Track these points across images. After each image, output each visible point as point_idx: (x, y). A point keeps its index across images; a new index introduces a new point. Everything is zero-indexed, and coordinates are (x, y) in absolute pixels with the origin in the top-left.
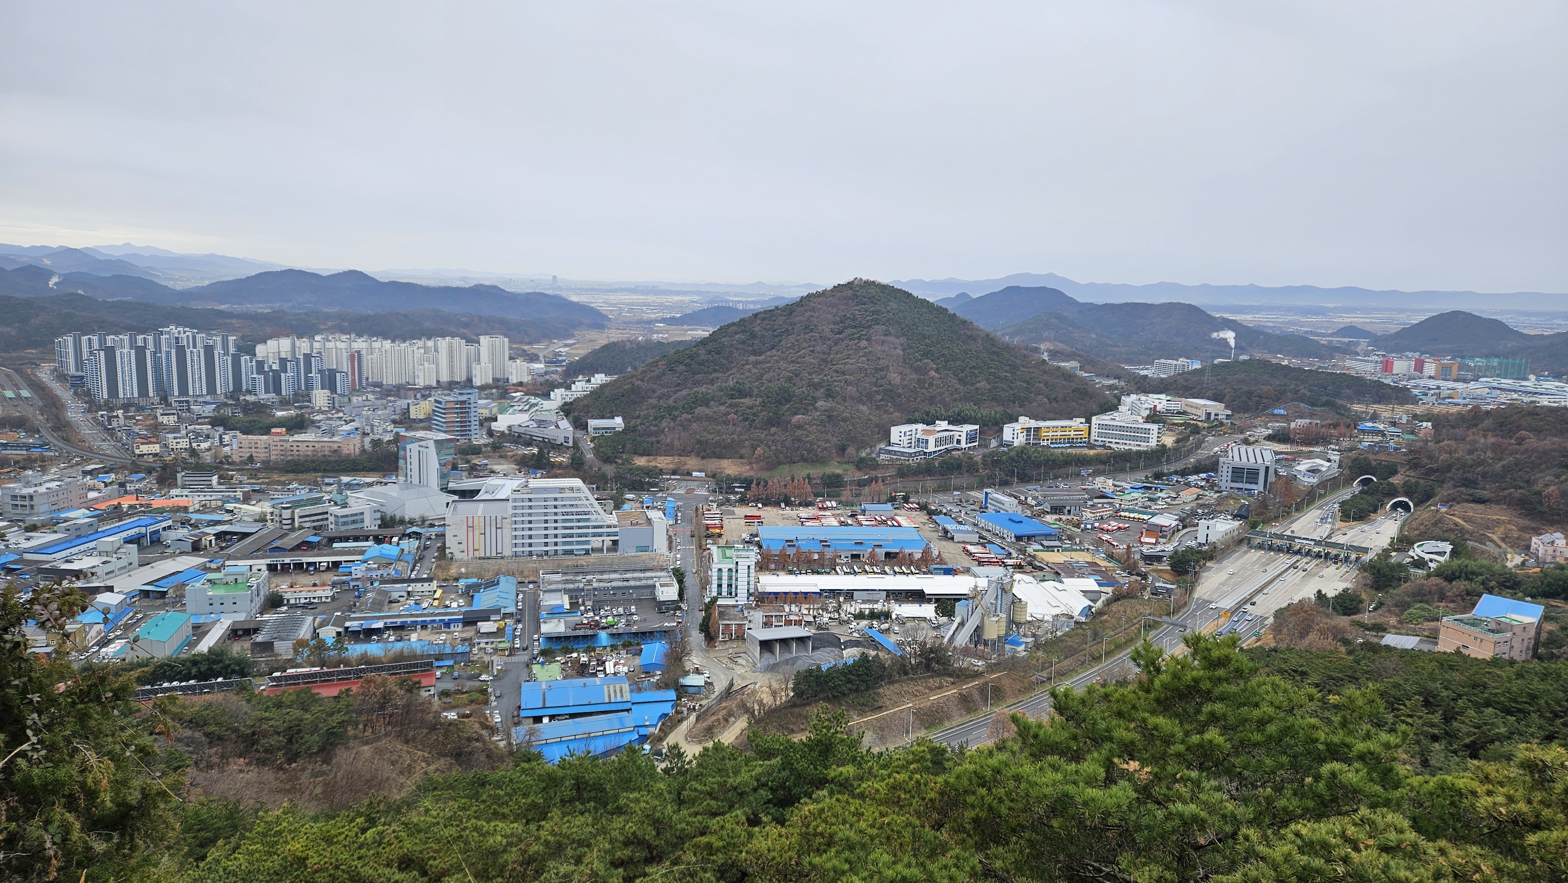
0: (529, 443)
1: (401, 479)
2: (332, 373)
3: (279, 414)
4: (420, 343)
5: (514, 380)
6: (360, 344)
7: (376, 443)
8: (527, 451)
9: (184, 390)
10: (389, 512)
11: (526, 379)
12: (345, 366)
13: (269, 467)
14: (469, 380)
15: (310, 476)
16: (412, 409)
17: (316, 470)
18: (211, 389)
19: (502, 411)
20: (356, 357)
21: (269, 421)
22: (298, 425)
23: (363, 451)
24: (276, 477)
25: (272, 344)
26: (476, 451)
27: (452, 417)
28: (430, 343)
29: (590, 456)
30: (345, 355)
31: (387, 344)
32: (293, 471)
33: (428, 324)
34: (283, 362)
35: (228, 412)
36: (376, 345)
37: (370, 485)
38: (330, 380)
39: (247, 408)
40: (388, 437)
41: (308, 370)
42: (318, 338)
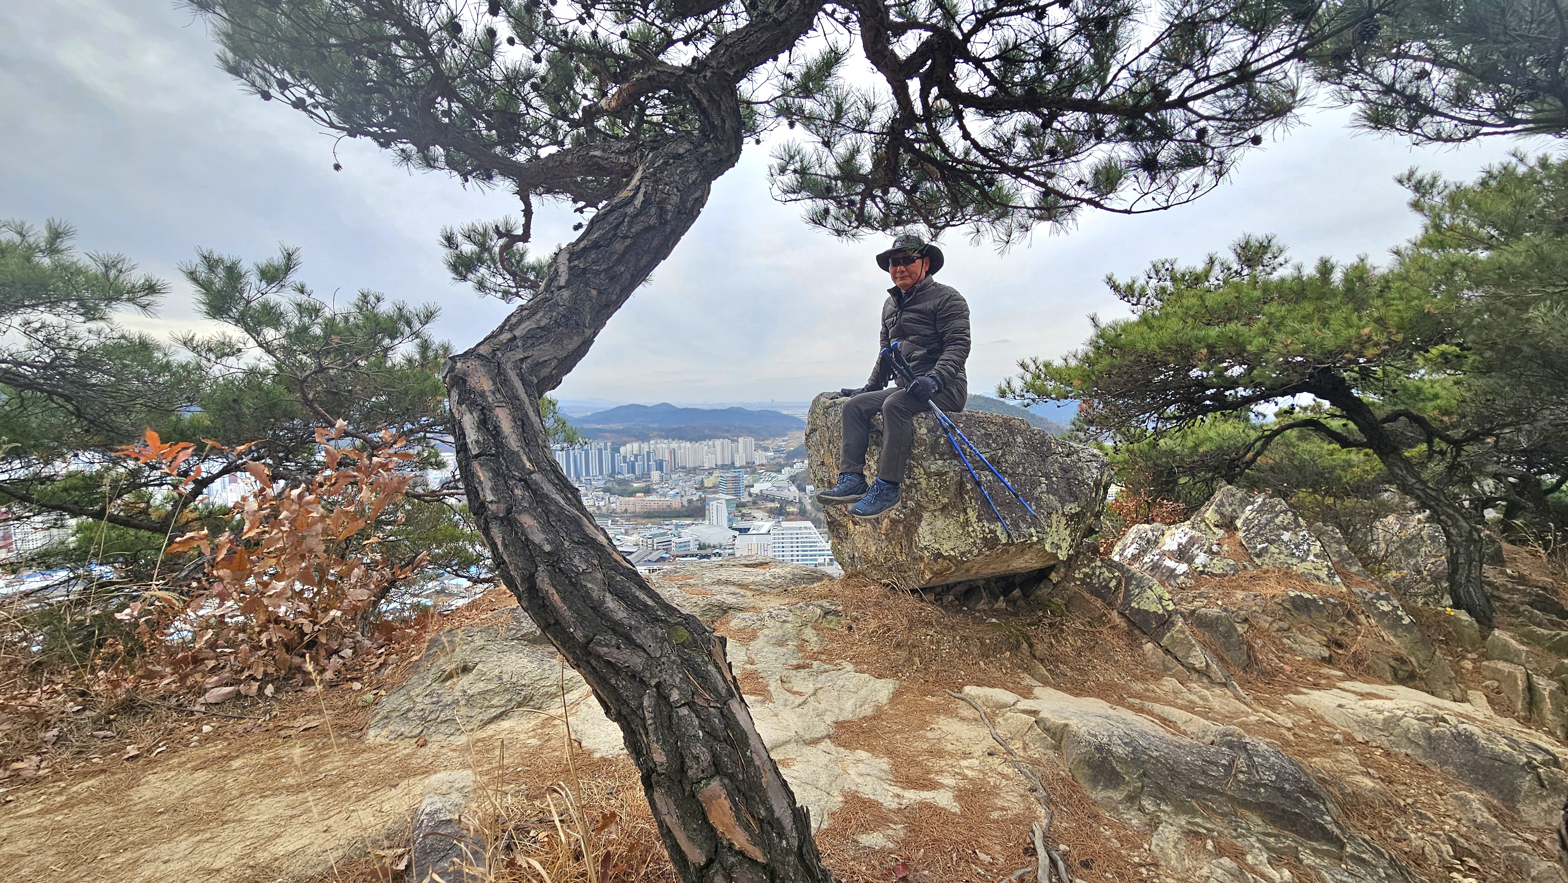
0: (773, 501)
1: (707, 522)
2: (661, 462)
3: (635, 485)
4: (705, 443)
5: (757, 463)
6: (674, 445)
7: (690, 501)
8: (772, 505)
9: (588, 474)
10: (702, 541)
11: (764, 462)
12: (667, 458)
13: (635, 515)
14: (733, 463)
15: (657, 520)
16: (706, 481)
17: (659, 517)
18: (601, 473)
19: (756, 481)
20: (673, 452)
21: (630, 489)
22: (647, 491)
23: (683, 506)
24: (639, 520)
25: (629, 446)
26: (743, 505)
27: (730, 485)
28: (711, 443)
29: (809, 507)
30: (667, 451)
31: (688, 444)
32: (647, 518)
33: (707, 432)
34: (636, 456)
35: (609, 485)
36: (683, 445)
37: (689, 525)
38: (660, 467)
39: (620, 482)
40: (695, 498)
41: (649, 460)
42: (652, 442)
